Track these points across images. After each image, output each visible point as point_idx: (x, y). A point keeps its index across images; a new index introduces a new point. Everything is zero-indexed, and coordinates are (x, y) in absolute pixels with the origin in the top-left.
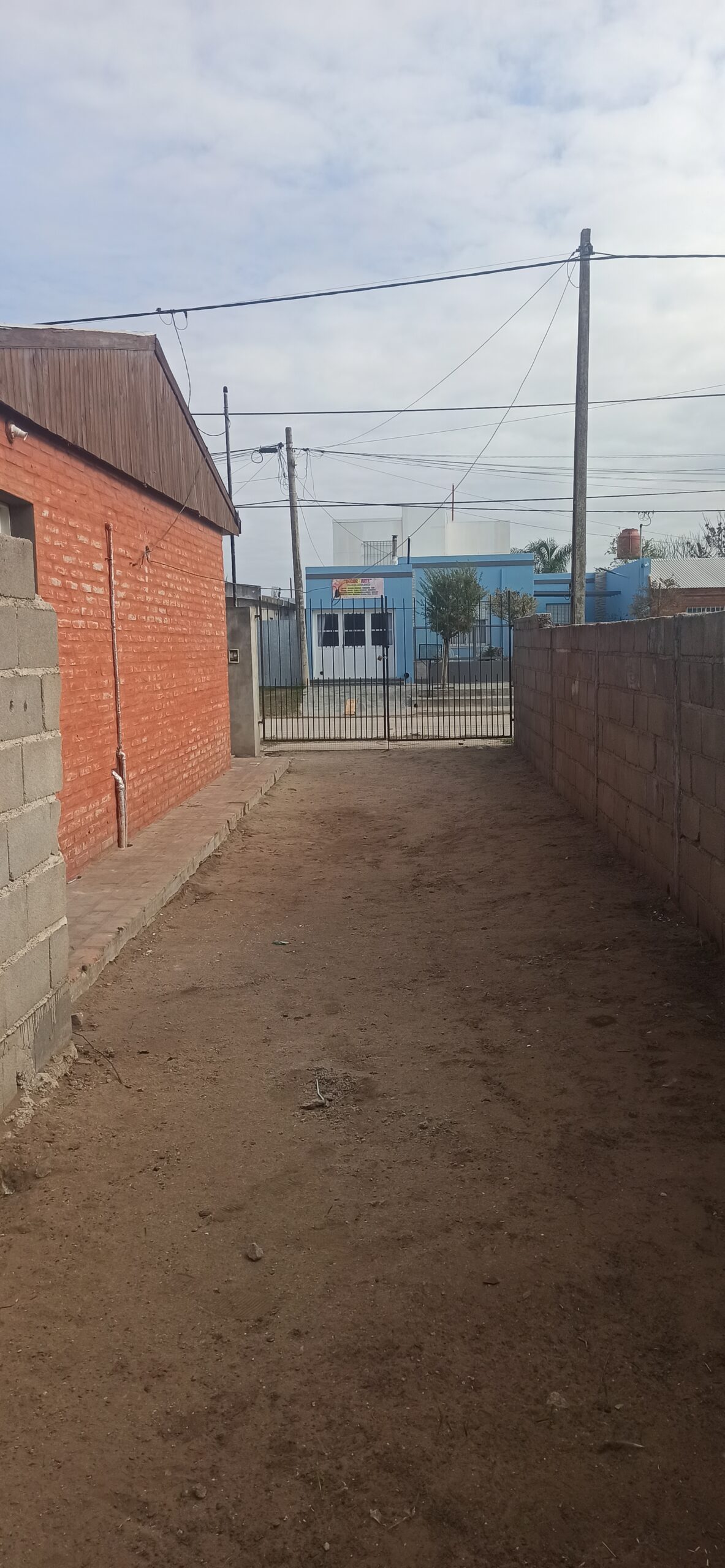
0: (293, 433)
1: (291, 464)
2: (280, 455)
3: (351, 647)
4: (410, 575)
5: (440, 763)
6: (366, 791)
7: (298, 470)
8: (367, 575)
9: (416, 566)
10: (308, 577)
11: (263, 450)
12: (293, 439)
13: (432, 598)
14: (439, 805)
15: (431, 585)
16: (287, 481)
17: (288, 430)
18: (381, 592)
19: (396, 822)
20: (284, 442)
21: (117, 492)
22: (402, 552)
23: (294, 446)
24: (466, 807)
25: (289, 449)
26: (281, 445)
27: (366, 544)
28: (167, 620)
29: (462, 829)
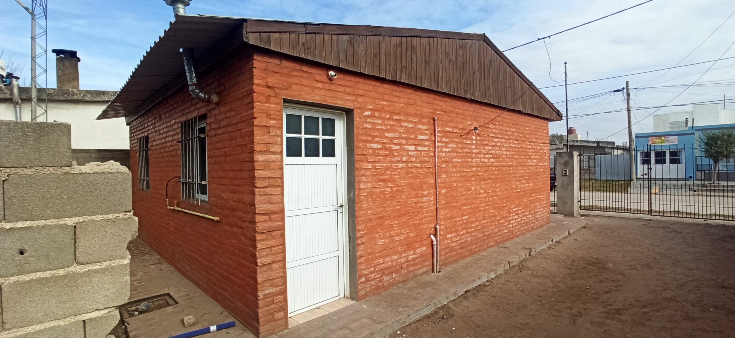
0: (629, 83)
1: (628, 95)
2: (623, 92)
3: (660, 165)
4: (694, 134)
5: (681, 233)
6: (618, 247)
7: (631, 97)
8: (667, 135)
9: (696, 130)
10: (636, 137)
11: (615, 91)
12: (630, 85)
13: (706, 144)
14: (662, 269)
15: (705, 138)
16: (626, 102)
17: (627, 83)
18: (676, 143)
19: (620, 277)
20: (625, 87)
21: (447, 103)
22: (690, 124)
23: (629, 88)
24: (682, 276)
25: (627, 89)
26: (623, 88)
27: (671, 123)
28: (492, 160)
29: (667, 299)
